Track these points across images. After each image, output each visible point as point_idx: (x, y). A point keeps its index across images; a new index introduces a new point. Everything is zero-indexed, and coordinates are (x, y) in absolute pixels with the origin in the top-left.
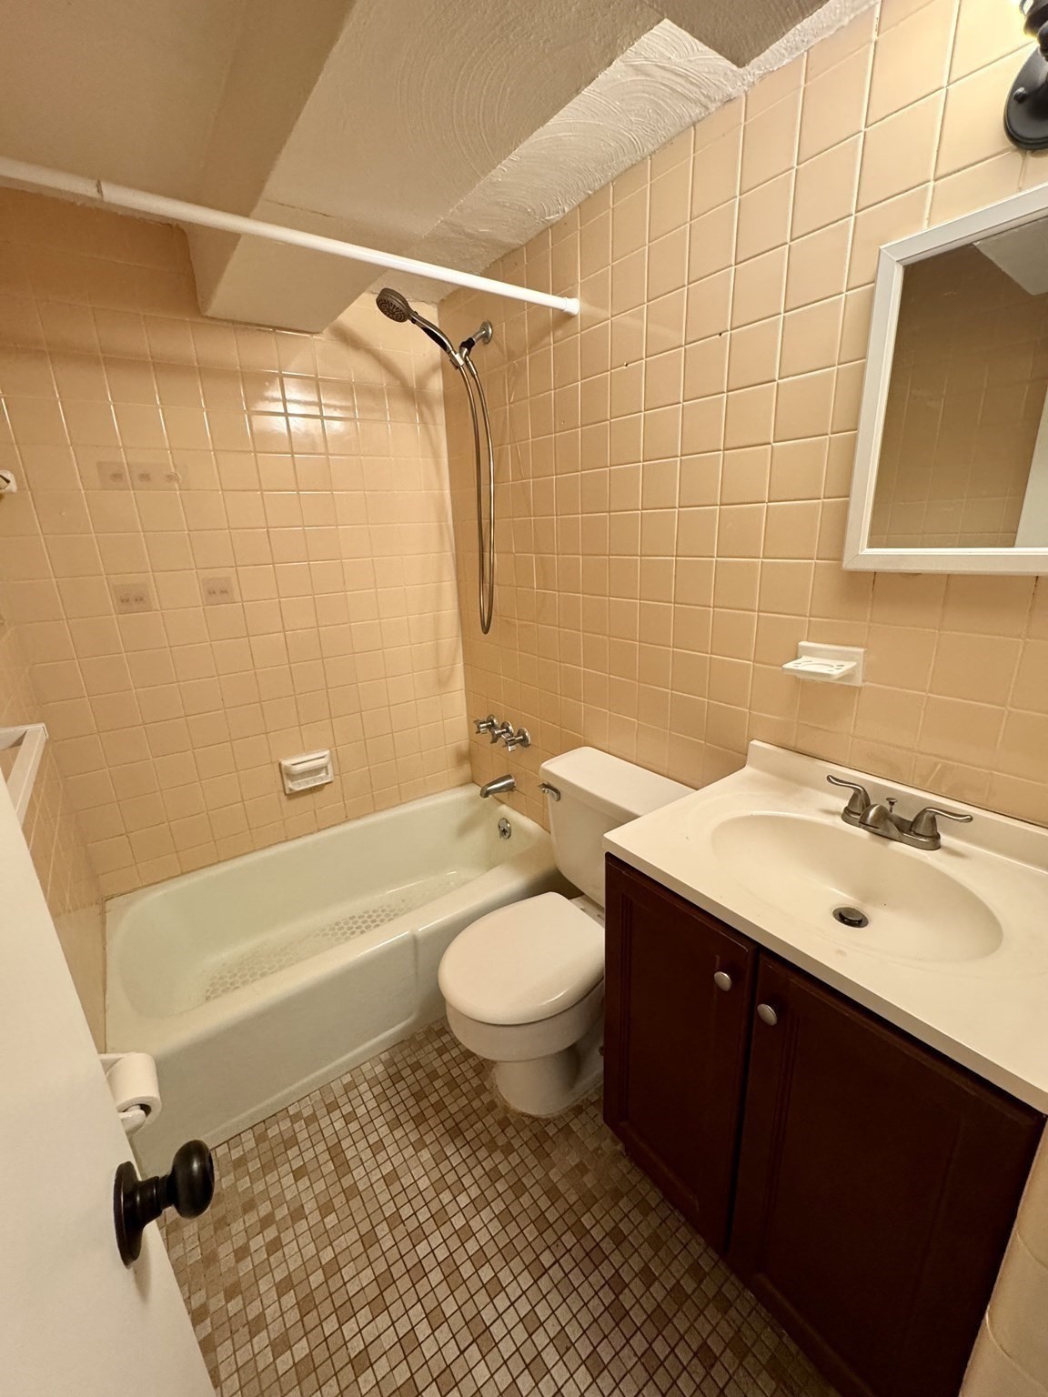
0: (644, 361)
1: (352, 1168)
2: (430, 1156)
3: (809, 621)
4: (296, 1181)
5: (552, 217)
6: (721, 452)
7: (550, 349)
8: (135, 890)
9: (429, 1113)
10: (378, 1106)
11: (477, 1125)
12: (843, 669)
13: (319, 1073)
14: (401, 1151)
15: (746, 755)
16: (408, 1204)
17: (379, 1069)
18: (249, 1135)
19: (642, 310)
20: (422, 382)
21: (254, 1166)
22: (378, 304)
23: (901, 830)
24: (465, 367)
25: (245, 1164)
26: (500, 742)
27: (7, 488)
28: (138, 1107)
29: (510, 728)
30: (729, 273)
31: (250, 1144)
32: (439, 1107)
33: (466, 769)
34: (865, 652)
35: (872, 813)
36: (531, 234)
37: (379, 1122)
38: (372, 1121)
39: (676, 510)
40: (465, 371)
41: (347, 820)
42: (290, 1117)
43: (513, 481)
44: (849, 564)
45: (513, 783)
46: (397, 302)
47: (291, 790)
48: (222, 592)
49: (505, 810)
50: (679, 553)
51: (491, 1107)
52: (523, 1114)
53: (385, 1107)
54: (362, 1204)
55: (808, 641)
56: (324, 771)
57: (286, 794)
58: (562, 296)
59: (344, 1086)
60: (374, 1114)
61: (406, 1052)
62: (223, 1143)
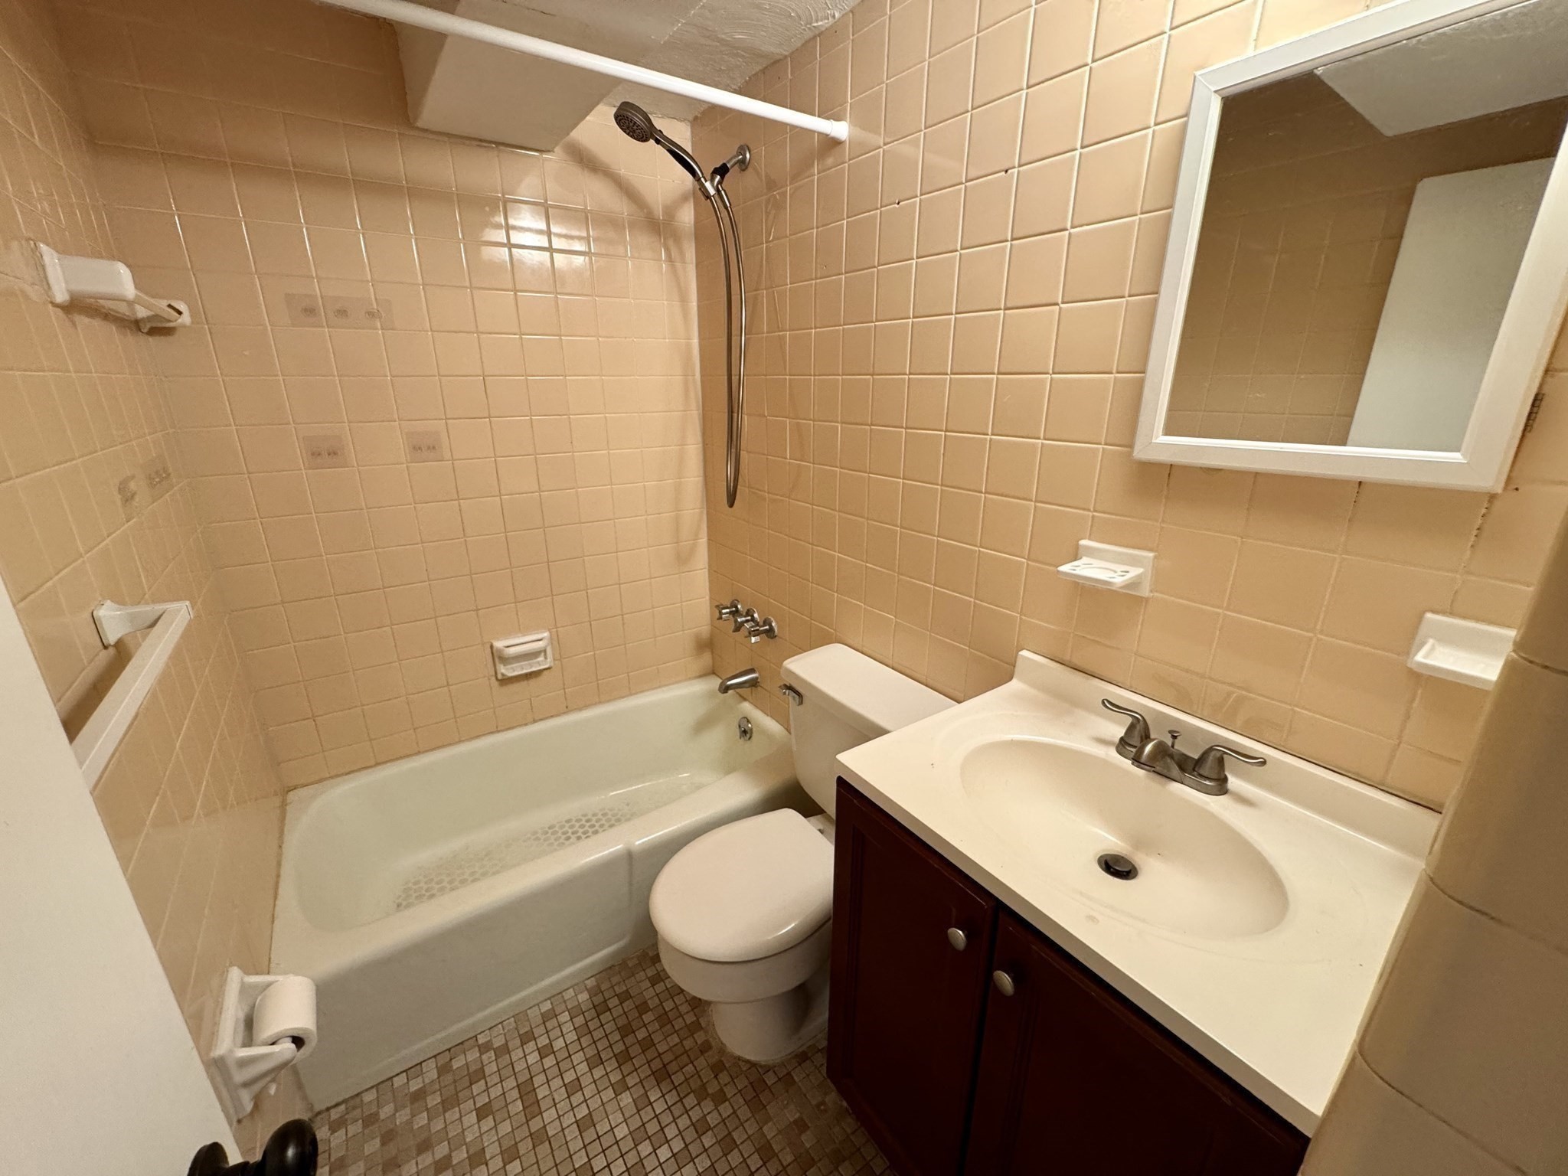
0: (918, 199)
1: (543, 1110)
2: (631, 1100)
3: (1093, 517)
4: (479, 1121)
5: (820, 23)
6: (1002, 312)
7: (813, 181)
8: (320, 781)
9: (635, 1050)
10: (579, 1039)
11: (687, 1068)
12: (1128, 576)
13: (514, 999)
14: (599, 1092)
15: (1014, 666)
16: (602, 1155)
17: (584, 997)
18: (432, 1064)
19: (918, 139)
20: (670, 212)
21: (434, 1100)
22: (616, 120)
23: (1182, 769)
24: (716, 196)
25: (425, 1098)
26: (744, 631)
27: (180, 321)
28: (290, 1040)
29: (756, 615)
30: (1020, 97)
31: (431, 1072)
32: (647, 1044)
33: (707, 658)
34: (1155, 557)
35: (1149, 748)
36: (797, 43)
37: (578, 1058)
38: (570, 1056)
39: (948, 377)
40: (716, 201)
41: (568, 710)
42: (479, 1046)
43: (767, 332)
44: (1140, 453)
45: (757, 678)
46: (638, 119)
47: (503, 675)
48: (429, 448)
49: (747, 707)
50: (949, 429)
51: (705, 1048)
52: (739, 1058)
53: (585, 1041)
54: (550, 1151)
55: (1090, 539)
56: (543, 654)
57: (497, 679)
58: (828, 118)
59: (541, 1014)
60: (576, 1047)
61: (615, 980)
62: (401, 1072)
